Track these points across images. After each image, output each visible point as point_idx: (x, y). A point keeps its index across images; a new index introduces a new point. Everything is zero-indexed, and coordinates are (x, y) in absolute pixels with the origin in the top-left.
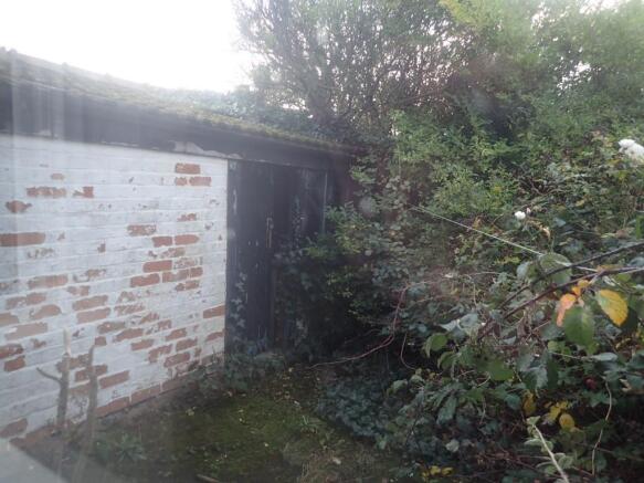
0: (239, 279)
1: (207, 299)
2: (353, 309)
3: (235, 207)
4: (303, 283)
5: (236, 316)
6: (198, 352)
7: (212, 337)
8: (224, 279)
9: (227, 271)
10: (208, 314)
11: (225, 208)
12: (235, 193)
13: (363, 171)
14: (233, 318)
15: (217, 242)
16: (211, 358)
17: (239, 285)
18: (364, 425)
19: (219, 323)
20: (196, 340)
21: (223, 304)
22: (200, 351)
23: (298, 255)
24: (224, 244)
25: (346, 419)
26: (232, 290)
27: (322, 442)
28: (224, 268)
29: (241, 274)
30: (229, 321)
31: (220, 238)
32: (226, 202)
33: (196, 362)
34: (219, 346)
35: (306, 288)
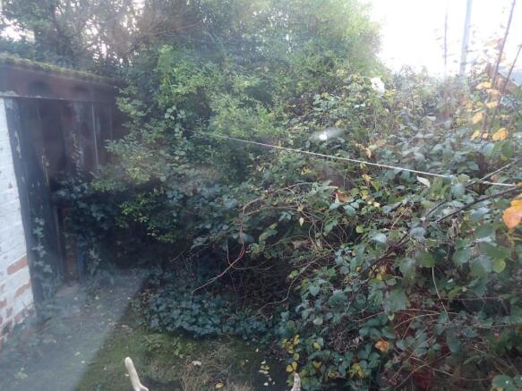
0: (37, 225)
1: (8, 254)
2: (151, 231)
3: (19, 149)
4: (94, 215)
5: (41, 263)
6: (9, 312)
7: (20, 292)
8: (21, 229)
9: (23, 219)
10: (11, 270)
11: (10, 153)
12: (16, 135)
13: (129, 102)
14: (38, 266)
15: (9, 191)
16: (23, 313)
17: (38, 231)
18: (204, 325)
19: (24, 275)
20: (5, 301)
21: (26, 254)
22: (11, 309)
23: (83, 189)
24: (15, 191)
25: (186, 326)
26: (32, 238)
27: (177, 353)
28: (20, 216)
29: (37, 220)
30: (35, 270)
31: (11, 186)
32: (9, 146)
33: (10, 323)
34: (28, 298)
35: (99, 219)
